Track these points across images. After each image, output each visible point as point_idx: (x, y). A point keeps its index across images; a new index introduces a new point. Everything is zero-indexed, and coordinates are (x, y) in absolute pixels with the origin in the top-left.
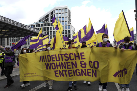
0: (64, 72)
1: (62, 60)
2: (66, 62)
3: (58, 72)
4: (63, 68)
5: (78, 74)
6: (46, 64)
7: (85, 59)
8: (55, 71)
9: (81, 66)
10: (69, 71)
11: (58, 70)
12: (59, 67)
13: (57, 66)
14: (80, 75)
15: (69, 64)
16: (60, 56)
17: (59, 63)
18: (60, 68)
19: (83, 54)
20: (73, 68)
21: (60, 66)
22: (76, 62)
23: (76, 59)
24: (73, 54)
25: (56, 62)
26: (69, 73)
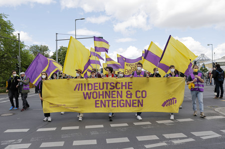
0: (107, 102)
1: (107, 89)
2: (111, 90)
3: (99, 102)
4: (106, 98)
5: (122, 105)
6: (84, 93)
7: (132, 89)
8: (96, 101)
9: (127, 96)
10: (113, 101)
11: (100, 100)
12: (101, 97)
13: (100, 95)
14: (124, 106)
15: (114, 93)
16: (105, 85)
17: (103, 92)
18: (103, 98)
19: (130, 84)
20: (117, 97)
21: (103, 95)
22: (122, 92)
23: (122, 89)
24: (119, 83)
25: (99, 90)
26: (112, 104)
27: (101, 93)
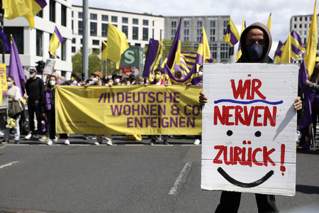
0: (144, 121)
1: (144, 101)
2: (150, 104)
3: (133, 121)
4: (142, 114)
5: (165, 125)
6: (112, 106)
7: (179, 102)
8: (128, 119)
9: (172, 113)
10: (152, 118)
11: (134, 117)
12: (136, 112)
13: (134, 110)
14: (167, 126)
15: (154, 108)
16: (141, 95)
17: (139, 106)
18: (139, 114)
19: (177, 95)
20: (159, 114)
21: (138, 110)
22: (165, 106)
23: (165, 102)
24: (162, 93)
25: (133, 103)
26: (152, 123)
27: (136, 108)
